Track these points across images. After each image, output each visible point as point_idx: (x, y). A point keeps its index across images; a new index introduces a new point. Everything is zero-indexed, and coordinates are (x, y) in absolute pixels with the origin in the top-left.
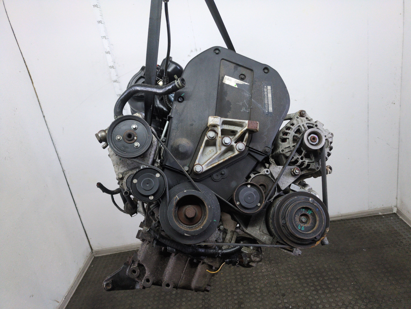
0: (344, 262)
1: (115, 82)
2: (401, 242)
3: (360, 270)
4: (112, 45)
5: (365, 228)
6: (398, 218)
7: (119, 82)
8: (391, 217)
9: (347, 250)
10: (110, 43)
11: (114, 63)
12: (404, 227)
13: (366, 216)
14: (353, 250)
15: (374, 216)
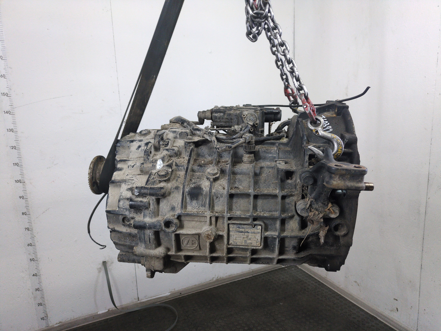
0: (268, 314)
1: (7, 112)
2: (308, 288)
3: (284, 319)
4: (11, 68)
5: (275, 281)
6: (298, 268)
7: (13, 113)
8: (292, 268)
9: (267, 303)
10: (7, 65)
11: (9, 90)
12: (305, 275)
13: (272, 270)
14: (272, 302)
15: (279, 269)
